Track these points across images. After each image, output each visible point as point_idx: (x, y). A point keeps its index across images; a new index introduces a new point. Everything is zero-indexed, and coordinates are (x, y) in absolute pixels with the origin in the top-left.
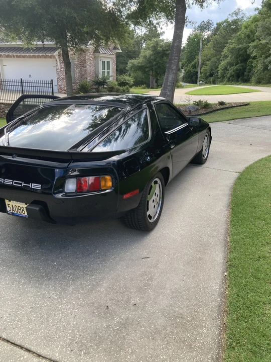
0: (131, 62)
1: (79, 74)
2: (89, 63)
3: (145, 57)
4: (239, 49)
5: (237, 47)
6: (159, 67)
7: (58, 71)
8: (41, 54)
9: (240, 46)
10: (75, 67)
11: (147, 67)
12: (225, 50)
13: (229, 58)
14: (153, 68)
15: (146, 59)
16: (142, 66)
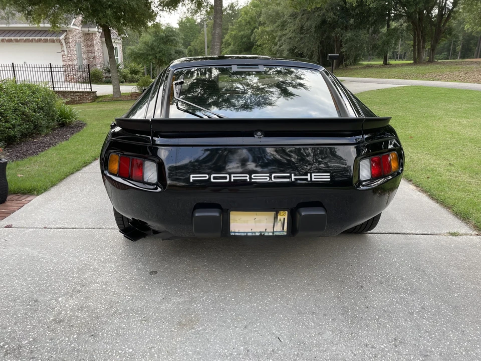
0: (130, 49)
1: (87, 61)
2: (97, 48)
3: (146, 43)
4: (242, 37)
5: (240, 34)
6: (164, 54)
7: (64, 56)
8: (43, 38)
9: (242, 33)
10: (82, 52)
11: (150, 55)
12: (227, 37)
13: (232, 46)
14: (157, 55)
15: (148, 46)
16: (143, 54)
